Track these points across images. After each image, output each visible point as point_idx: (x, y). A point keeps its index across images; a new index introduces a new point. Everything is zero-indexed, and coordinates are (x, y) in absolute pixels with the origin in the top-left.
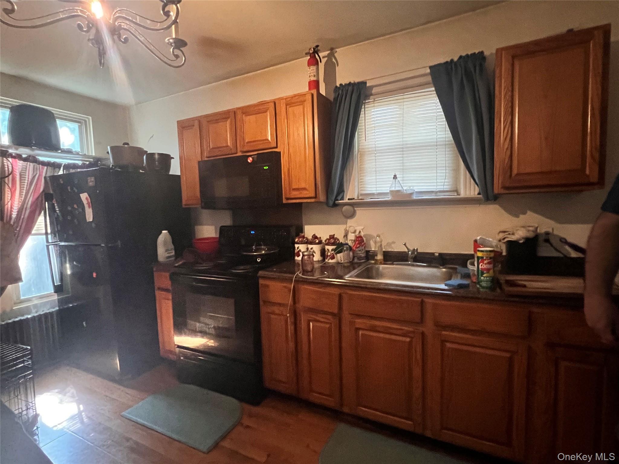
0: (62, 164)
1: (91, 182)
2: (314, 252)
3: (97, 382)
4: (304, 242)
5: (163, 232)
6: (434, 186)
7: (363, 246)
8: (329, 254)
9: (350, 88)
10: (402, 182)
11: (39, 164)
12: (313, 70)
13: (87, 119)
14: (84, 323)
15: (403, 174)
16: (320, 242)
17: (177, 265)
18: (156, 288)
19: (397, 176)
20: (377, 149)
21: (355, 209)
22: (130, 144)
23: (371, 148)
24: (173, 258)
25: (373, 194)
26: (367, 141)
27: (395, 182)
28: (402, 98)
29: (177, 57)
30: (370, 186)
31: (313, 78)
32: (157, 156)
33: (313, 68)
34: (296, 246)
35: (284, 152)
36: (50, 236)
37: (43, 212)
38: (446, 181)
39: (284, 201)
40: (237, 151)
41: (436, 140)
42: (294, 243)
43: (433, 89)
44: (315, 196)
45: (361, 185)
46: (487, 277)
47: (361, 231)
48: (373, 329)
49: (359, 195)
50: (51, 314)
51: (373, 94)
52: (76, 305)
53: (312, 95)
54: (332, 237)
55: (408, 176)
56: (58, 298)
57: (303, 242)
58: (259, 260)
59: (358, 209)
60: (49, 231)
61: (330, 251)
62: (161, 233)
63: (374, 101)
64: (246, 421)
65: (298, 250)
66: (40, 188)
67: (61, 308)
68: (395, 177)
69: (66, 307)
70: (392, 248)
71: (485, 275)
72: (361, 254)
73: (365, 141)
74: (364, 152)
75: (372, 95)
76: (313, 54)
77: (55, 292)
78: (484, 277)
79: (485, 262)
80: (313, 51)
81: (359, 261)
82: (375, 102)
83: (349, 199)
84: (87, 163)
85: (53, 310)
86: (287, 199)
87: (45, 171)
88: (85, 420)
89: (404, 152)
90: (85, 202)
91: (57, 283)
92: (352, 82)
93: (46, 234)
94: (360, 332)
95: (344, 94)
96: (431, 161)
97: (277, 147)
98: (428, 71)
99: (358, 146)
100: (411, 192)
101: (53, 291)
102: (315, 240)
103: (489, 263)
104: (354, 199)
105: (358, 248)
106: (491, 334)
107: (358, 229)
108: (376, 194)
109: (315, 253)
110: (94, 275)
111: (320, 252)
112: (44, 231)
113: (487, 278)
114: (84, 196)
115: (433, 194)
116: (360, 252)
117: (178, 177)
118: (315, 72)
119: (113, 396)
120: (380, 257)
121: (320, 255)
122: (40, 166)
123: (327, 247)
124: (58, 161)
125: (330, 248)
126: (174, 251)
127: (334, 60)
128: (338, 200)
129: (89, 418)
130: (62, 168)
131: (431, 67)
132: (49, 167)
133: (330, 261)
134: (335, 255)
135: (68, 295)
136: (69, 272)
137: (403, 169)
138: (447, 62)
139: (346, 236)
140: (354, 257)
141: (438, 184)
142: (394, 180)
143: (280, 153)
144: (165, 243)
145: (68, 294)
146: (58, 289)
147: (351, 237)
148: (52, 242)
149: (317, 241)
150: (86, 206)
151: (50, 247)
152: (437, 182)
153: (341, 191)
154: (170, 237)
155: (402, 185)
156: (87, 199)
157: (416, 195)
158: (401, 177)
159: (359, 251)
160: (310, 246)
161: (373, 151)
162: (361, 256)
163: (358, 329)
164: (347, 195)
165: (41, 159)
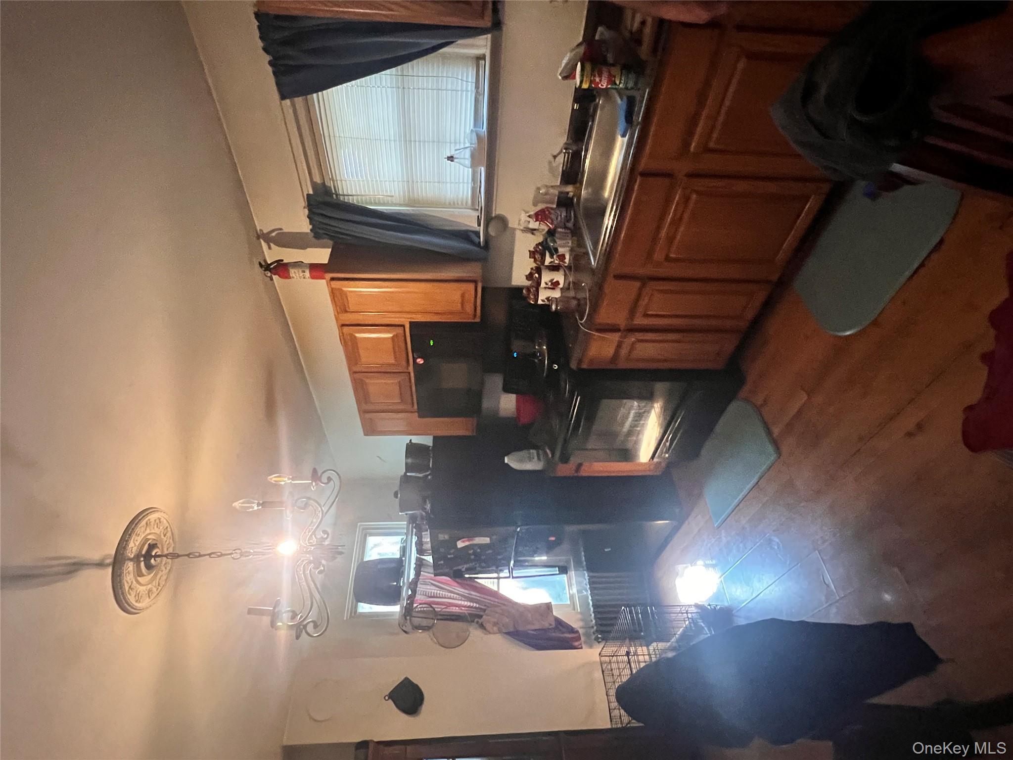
0: (417, 557)
1: (443, 537)
2: (551, 281)
3: (678, 542)
4: (535, 292)
5: (506, 461)
6: (467, 96)
7: (550, 213)
8: (556, 262)
9: (317, 218)
10: (458, 145)
11: (419, 579)
12: (295, 272)
13: (361, 527)
14: (606, 550)
15: (446, 142)
16: (538, 270)
17: (550, 456)
18: (576, 475)
19: (449, 155)
20: (405, 180)
21: (493, 215)
22: (396, 490)
23: (403, 187)
24: (540, 451)
25: (473, 189)
26: (393, 194)
27: (457, 158)
28: (328, 137)
29: (329, 479)
30: (461, 193)
31: (307, 274)
32: (409, 461)
33: (293, 272)
34: (540, 302)
35: (411, 318)
36: (502, 575)
37: (476, 580)
38: (460, 78)
39: (478, 320)
40: (407, 372)
41: (395, 89)
42: (536, 305)
43: (315, 95)
44: (474, 284)
45: (458, 204)
46: (621, 80)
47: (528, 215)
48: (671, 239)
49: (473, 208)
50: (590, 577)
51: (322, 181)
52: (584, 553)
53: (333, 279)
54: (532, 254)
55: (448, 134)
56: (573, 569)
57: (537, 293)
58: (555, 367)
59: (494, 212)
60: (495, 575)
61: (552, 260)
62: (507, 464)
63: (333, 181)
64: (759, 400)
65: (546, 300)
66: (445, 580)
67: (585, 568)
68: (451, 158)
69: (585, 563)
70: (558, 166)
71: (618, 82)
72: (563, 216)
73: (393, 196)
74: (409, 198)
75: (324, 182)
76: (272, 270)
77: (566, 573)
78: (620, 83)
79: (597, 80)
80: (268, 272)
81: (573, 220)
82: (335, 178)
83: (479, 225)
84: (414, 530)
85: (586, 575)
86: (475, 316)
87: (427, 574)
88: (714, 562)
89: (412, 140)
90: (467, 543)
91: (557, 570)
92: (307, 211)
93: (498, 578)
94: (672, 255)
95: (325, 226)
96: (428, 98)
97: (403, 326)
98: (287, 102)
99: (400, 205)
100: (474, 136)
101: (565, 575)
102: (534, 276)
103: (600, 76)
104: (478, 216)
105: (552, 220)
106: (707, 83)
107: (524, 217)
108: (474, 184)
109: (553, 280)
110: (553, 539)
111: (552, 272)
112: (496, 580)
113: (623, 79)
114: (460, 544)
115: (481, 98)
116: (559, 217)
117: (435, 438)
118: (298, 272)
119: (696, 531)
120: (570, 189)
121: (556, 272)
122: (420, 578)
123: (547, 263)
124: (413, 561)
125: (548, 260)
126: (532, 451)
127: (274, 234)
128: (480, 242)
129: (712, 559)
130: (422, 557)
131: (283, 97)
132: (422, 570)
133: (567, 260)
134: (560, 253)
135: (572, 560)
136: (544, 558)
137: (439, 142)
138: (274, 73)
139: (533, 231)
140: (566, 227)
141: (464, 89)
142: (455, 160)
143: (410, 323)
144: (521, 461)
145: (570, 560)
146: (563, 570)
147: (534, 225)
148: (509, 572)
149: (537, 275)
150: (471, 542)
151: (514, 575)
152: (462, 91)
153: (466, 235)
154: (513, 454)
155: (462, 146)
156: (463, 542)
157: (480, 128)
158: (450, 145)
159: (557, 219)
160: (543, 285)
161: (408, 186)
162: (564, 216)
163: (667, 258)
164: (473, 227)
165: (412, 576)
